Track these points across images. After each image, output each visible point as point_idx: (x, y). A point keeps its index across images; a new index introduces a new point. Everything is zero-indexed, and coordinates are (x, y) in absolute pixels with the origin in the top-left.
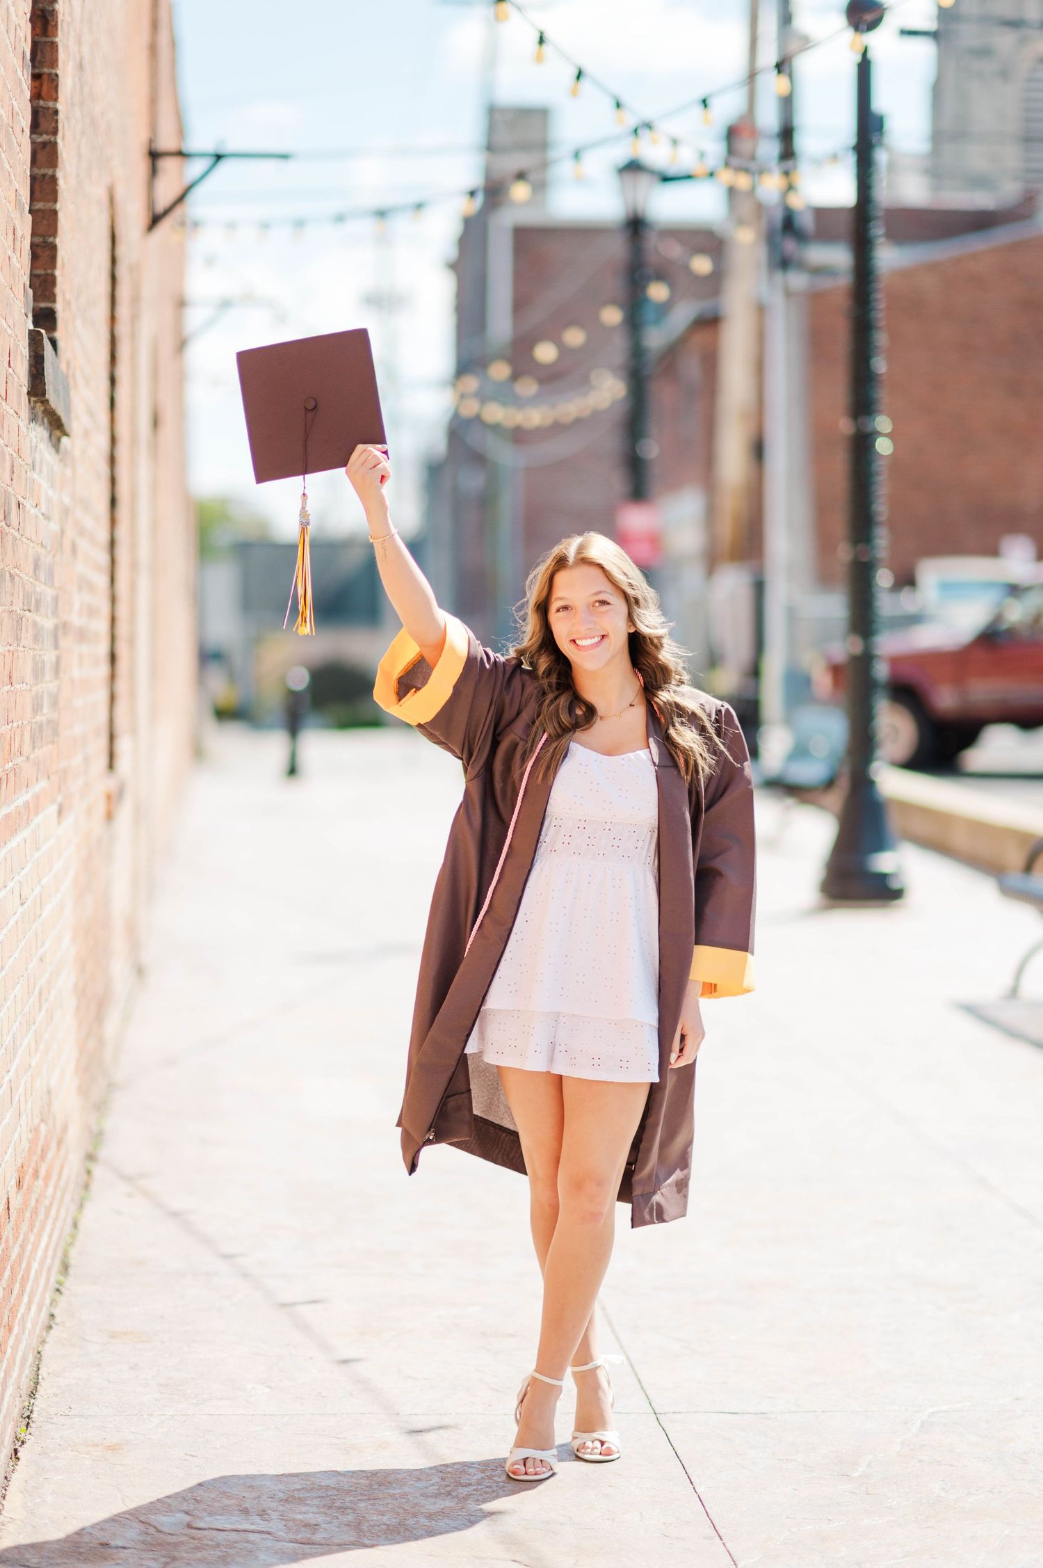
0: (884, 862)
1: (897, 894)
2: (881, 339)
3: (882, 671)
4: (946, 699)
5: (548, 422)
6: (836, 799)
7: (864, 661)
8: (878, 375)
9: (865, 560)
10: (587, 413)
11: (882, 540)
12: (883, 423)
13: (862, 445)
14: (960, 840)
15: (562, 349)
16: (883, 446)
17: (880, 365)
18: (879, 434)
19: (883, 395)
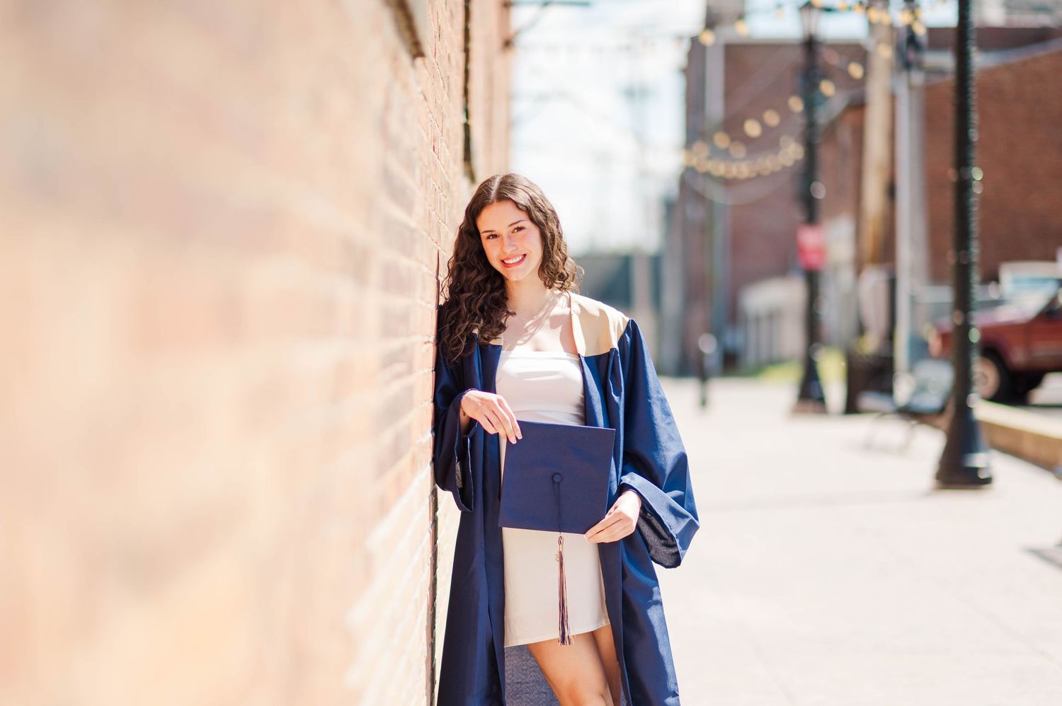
0: (979, 460)
1: (988, 481)
2: (975, 117)
3: (975, 336)
4: (1018, 357)
5: (754, 175)
6: (945, 421)
7: (964, 329)
8: (975, 142)
9: (965, 263)
10: (778, 168)
11: (975, 249)
12: (977, 174)
13: (963, 187)
14: (1028, 447)
15: (765, 127)
16: (977, 190)
17: (974, 135)
18: (974, 180)
19: (975, 155)
